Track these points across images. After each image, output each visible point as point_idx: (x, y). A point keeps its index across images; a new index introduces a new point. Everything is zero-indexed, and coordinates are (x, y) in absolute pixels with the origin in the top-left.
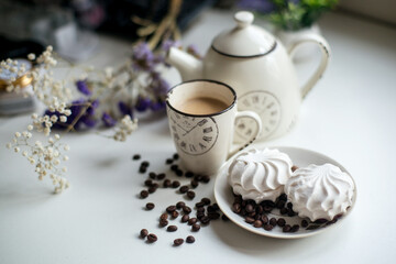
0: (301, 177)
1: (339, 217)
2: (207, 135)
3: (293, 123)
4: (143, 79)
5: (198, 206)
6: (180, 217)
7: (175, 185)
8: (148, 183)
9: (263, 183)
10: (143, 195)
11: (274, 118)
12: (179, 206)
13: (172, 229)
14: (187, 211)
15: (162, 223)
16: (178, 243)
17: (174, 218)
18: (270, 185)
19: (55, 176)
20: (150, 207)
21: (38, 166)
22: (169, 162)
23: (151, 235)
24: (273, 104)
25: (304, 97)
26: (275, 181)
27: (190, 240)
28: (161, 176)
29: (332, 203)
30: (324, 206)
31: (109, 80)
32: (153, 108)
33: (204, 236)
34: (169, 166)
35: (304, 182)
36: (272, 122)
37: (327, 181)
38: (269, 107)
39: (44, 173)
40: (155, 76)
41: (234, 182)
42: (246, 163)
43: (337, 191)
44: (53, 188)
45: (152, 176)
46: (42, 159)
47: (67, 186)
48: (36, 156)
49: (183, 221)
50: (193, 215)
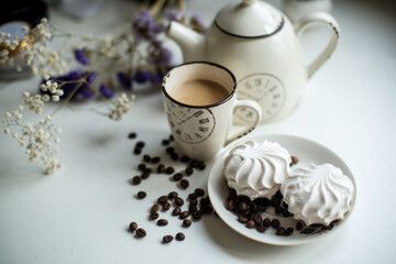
0: (299, 179)
1: (336, 222)
2: (203, 126)
3: (297, 105)
4: (143, 48)
5: (192, 198)
6: (171, 209)
7: (169, 171)
8: (141, 167)
9: (259, 182)
10: (136, 181)
11: (276, 101)
12: (172, 196)
13: (162, 223)
14: (179, 203)
15: (153, 215)
16: (167, 240)
17: (165, 209)
18: (266, 184)
19: (46, 158)
20: (141, 195)
21: (29, 147)
22: (165, 142)
23: (140, 230)
24: (276, 87)
25: (310, 76)
26: (272, 180)
27: (180, 237)
28: (156, 160)
29: (329, 211)
30: (320, 214)
31: (109, 50)
32: (152, 81)
33: (194, 233)
34: (164, 148)
35: (301, 185)
36: (274, 105)
37: (326, 185)
38: (271, 90)
39: (35, 155)
40: (157, 45)
41: (228, 177)
42: (242, 159)
43: (335, 199)
44: (44, 168)
45: (147, 158)
46: (33, 141)
47: (59, 166)
48: (26, 137)
49: (174, 214)
50: (185, 208)
